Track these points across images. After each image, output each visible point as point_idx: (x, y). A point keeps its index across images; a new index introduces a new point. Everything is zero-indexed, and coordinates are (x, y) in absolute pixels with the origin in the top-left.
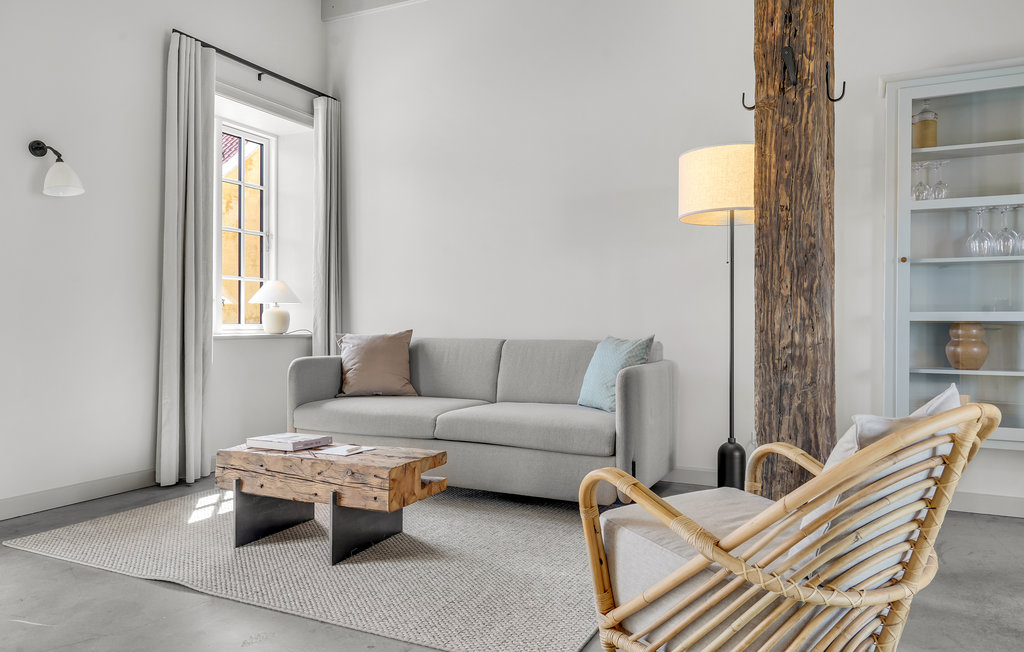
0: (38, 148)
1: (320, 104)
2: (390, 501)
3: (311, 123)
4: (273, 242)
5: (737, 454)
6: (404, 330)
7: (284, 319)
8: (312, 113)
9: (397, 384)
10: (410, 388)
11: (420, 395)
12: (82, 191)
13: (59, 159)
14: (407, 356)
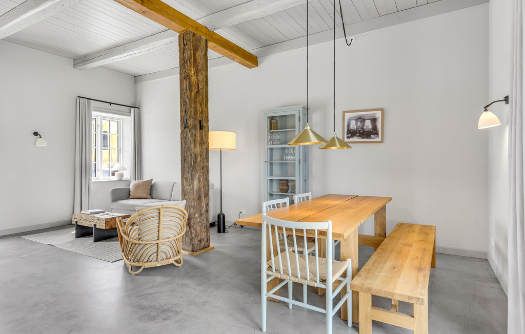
0: (36, 134)
1: (132, 110)
2: (105, 227)
3: (130, 116)
4: (122, 151)
5: (222, 216)
6: (149, 179)
7: (122, 175)
8: (130, 113)
9: (145, 195)
10: (150, 196)
11: (152, 198)
12: (46, 145)
13: (40, 137)
14: (150, 187)
